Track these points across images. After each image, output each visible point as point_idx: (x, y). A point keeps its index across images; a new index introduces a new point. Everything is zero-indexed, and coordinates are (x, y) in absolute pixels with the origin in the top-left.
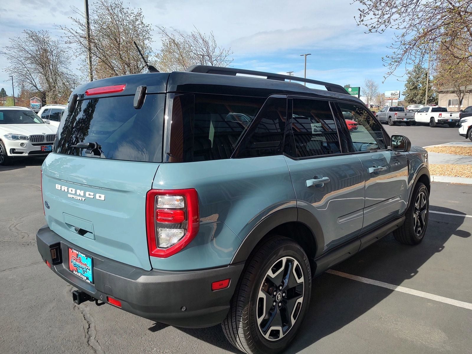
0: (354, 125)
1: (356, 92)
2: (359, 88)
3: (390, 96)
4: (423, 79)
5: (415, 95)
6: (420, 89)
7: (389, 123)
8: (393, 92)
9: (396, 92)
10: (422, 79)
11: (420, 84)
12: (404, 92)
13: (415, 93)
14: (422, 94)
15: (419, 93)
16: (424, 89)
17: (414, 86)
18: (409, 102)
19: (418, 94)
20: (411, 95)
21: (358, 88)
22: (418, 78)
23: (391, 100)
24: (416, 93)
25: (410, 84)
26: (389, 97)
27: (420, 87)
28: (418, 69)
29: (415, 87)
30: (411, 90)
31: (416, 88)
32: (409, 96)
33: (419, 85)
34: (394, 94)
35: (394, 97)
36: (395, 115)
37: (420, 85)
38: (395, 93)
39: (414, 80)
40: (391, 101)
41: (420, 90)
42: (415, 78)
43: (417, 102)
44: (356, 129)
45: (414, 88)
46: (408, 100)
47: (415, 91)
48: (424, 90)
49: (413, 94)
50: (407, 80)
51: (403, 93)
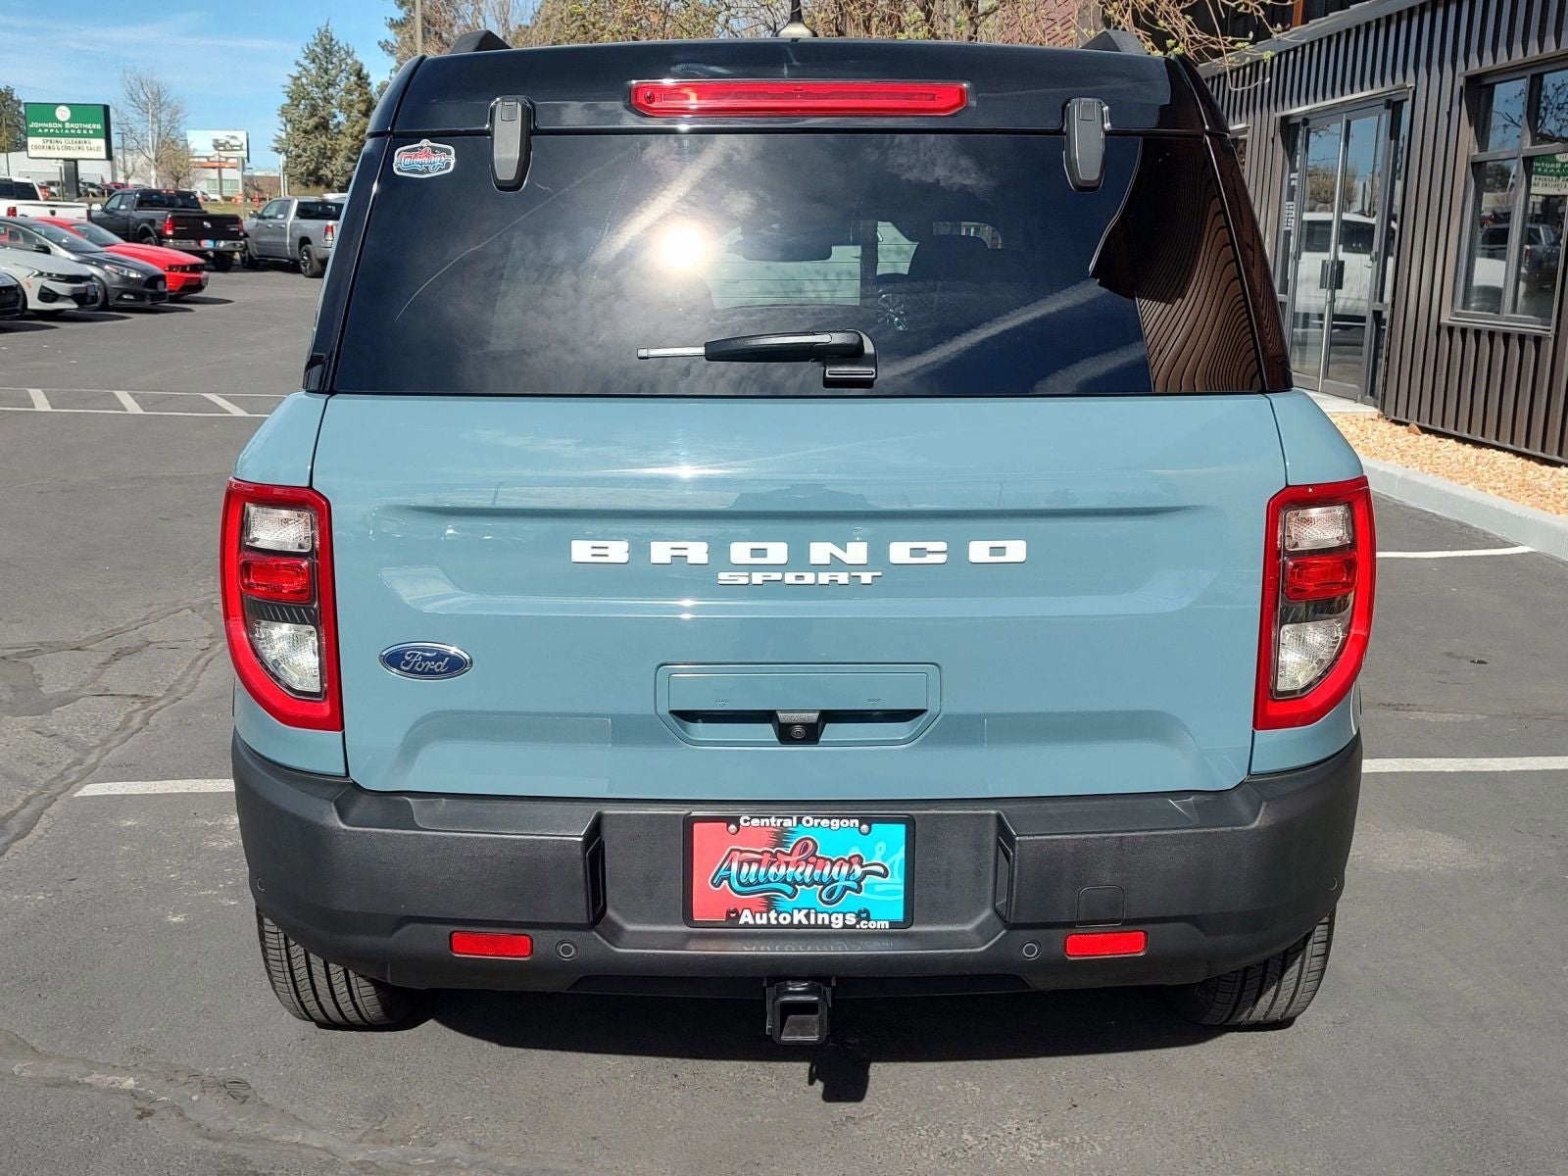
0: (192, 271)
1: (94, 126)
2: (106, 108)
3: (212, 152)
4: (349, 92)
5: (325, 155)
6: (340, 132)
7: (303, 268)
8: (222, 136)
9: (233, 137)
10: (342, 93)
11: (336, 111)
12: (279, 140)
13: (325, 148)
14: (350, 150)
15: (337, 147)
16: (355, 133)
17: (316, 119)
18: (302, 183)
19: (334, 151)
20: (309, 153)
21: (102, 108)
22: (327, 88)
23: (217, 170)
24: (325, 145)
25: (302, 107)
26: (208, 158)
27: (339, 123)
28: (325, 49)
29: (322, 124)
30: (305, 132)
31: (323, 126)
32: (304, 159)
33: (336, 117)
34: (223, 145)
35: (227, 158)
36: (326, 233)
37: (338, 114)
38: (228, 142)
39: (315, 92)
40: (214, 173)
41: (340, 136)
42: (317, 87)
43: (335, 184)
44: (199, 286)
45: (316, 128)
46: (302, 174)
47: (324, 139)
48: (357, 137)
49: (315, 151)
50: (288, 90)
51: (276, 145)
